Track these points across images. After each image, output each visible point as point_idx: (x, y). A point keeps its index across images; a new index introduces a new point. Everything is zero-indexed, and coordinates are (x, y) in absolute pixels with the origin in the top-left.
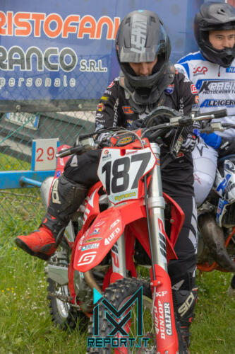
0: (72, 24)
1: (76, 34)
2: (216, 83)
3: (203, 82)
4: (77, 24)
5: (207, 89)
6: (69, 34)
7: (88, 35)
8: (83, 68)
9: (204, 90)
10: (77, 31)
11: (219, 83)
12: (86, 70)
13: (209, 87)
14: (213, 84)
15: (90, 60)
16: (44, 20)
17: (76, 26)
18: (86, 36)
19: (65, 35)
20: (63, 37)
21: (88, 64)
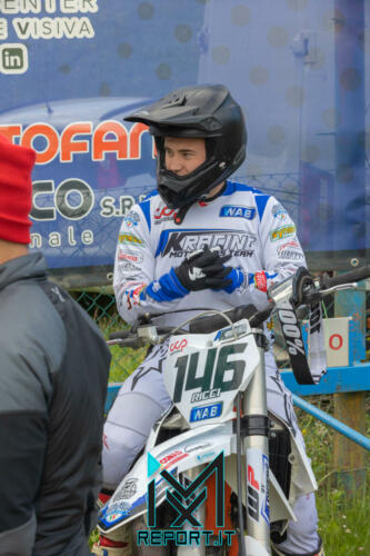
0: (77, 138)
1: (90, 154)
2: (196, 237)
3: (171, 234)
4: (89, 138)
5: (178, 248)
6: (75, 156)
7: (115, 154)
8: (109, 210)
9: (172, 250)
10: (90, 148)
11: (202, 237)
12: (114, 214)
13: (181, 244)
14: (189, 238)
15: (122, 197)
16: (21, 136)
17: (88, 142)
18: (111, 157)
19: (66, 156)
20: (61, 161)
21: (117, 203)
